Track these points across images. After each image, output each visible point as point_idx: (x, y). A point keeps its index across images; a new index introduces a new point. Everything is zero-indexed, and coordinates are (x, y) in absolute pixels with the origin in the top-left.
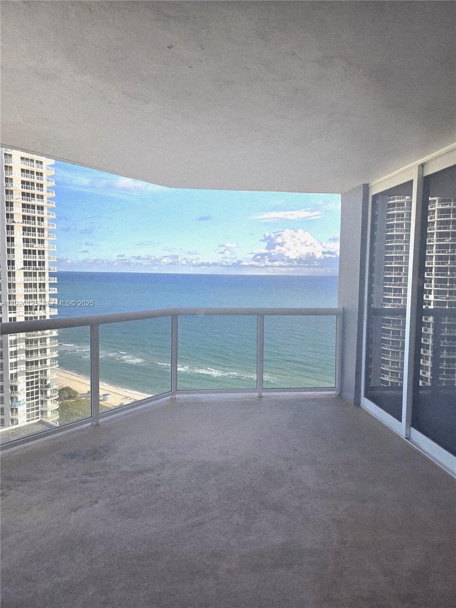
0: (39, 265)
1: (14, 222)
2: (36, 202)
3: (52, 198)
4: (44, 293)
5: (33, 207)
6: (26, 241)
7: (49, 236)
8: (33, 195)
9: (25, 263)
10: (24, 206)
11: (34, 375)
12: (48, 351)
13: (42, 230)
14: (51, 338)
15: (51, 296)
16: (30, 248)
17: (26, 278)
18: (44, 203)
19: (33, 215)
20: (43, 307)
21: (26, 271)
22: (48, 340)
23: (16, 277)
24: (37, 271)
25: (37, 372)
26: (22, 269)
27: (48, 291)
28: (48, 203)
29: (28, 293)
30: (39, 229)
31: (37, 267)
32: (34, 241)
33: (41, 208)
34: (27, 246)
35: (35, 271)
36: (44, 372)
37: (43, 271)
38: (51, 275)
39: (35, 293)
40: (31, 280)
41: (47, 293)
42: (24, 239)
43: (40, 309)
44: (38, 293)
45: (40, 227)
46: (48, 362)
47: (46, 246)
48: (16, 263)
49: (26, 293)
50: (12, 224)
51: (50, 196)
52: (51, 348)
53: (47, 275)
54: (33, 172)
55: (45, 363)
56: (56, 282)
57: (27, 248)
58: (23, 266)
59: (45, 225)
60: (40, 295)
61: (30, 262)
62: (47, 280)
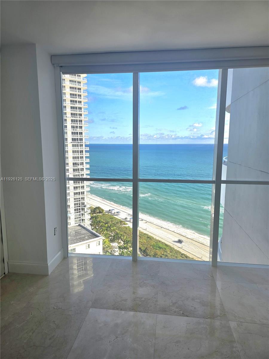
0: (80, 140)
1: (66, 117)
2: (78, 105)
3: (86, 102)
4: (82, 156)
5: (76, 108)
6: (73, 127)
7: (85, 124)
8: (76, 101)
9: (73, 139)
10: (71, 107)
11: (78, 200)
12: (85, 187)
13: (81, 121)
15: (86, 157)
16: (75, 131)
17: (73, 147)
18: (82, 106)
19: (76, 112)
20: (82, 164)
21: (73, 144)
23: (68, 147)
24: (79, 144)
25: (80, 198)
26: (71, 142)
27: (85, 155)
28: (84, 105)
29: (75, 156)
30: (79, 120)
31: (79, 141)
32: (77, 127)
33: (80, 108)
34: (74, 130)
35: (77, 144)
36: (83, 198)
37: (82, 144)
38: (86, 146)
39: (78, 156)
40: (76, 149)
41: (84, 156)
42: (72, 126)
43: (81, 165)
44: (80, 156)
45: (80, 119)
47: (83, 130)
48: (68, 139)
49: (74, 156)
50: (66, 118)
51: (85, 102)
53: (84, 146)
54: (76, 88)
55: (84, 193)
56: (89, 150)
57: (74, 131)
58: (71, 141)
59: (82, 118)
60: (81, 157)
61: (75, 139)
62: (84, 149)
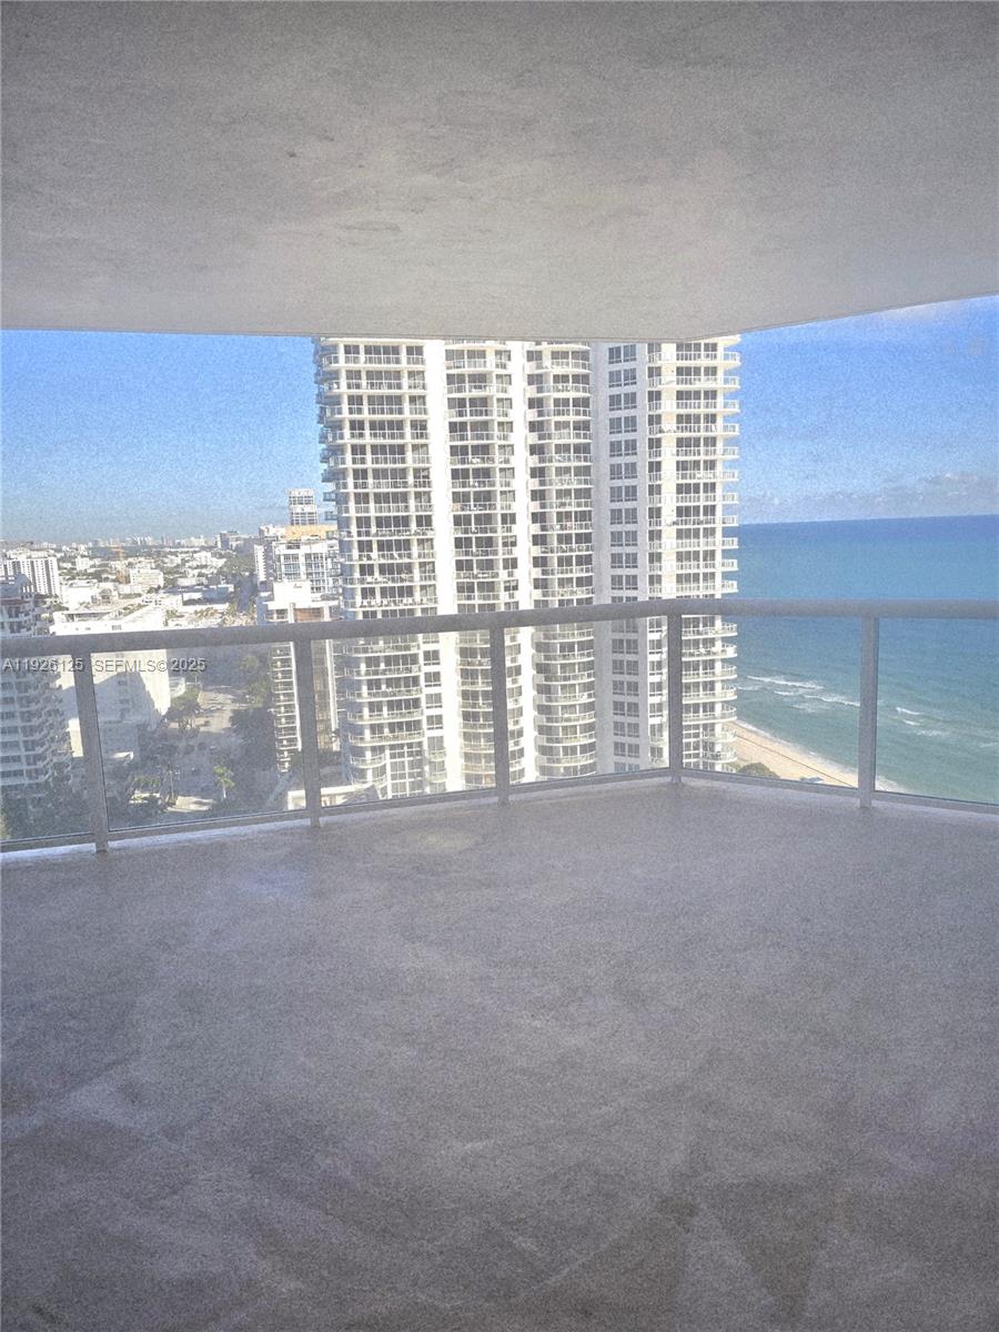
0: (705, 514)
1: (661, 431)
2: (702, 384)
3: (735, 369)
4: (712, 570)
5: (697, 394)
6: (682, 466)
7: (725, 451)
8: (697, 370)
9: (680, 511)
10: (680, 395)
11: (692, 732)
12: (718, 686)
13: (711, 442)
14: (723, 661)
15: (726, 576)
16: (688, 481)
17: (680, 541)
18: (717, 384)
19: (696, 411)
21: (680, 527)
22: (718, 666)
23: (663, 541)
24: (701, 527)
25: (697, 727)
26: (674, 523)
27: (720, 566)
28: (726, 381)
29: (684, 572)
30: (706, 439)
31: (702, 517)
32: (696, 464)
33: (711, 394)
34: (684, 477)
35: (696, 526)
36: (709, 728)
37: (712, 526)
38: (727, 532)
39: (696, 571)
40: (690, 545)
41: (719, 570)
42: (678, 462)
44: (702, 570)
45: (709, 434)
46: (718, 708)
47: (717, 474)
48: (663, 512)
49: (680, 572)
50: (659, 436)
51: (731, 367)
52: (722, 681)
53: (719, 534)
55: (712, 709)
56: (736, 547)
57: (684, 481)
58: (675, 519)
59: (718, 430)
60: (705, 575)
61: (687, 508)
62: (719, 543)
